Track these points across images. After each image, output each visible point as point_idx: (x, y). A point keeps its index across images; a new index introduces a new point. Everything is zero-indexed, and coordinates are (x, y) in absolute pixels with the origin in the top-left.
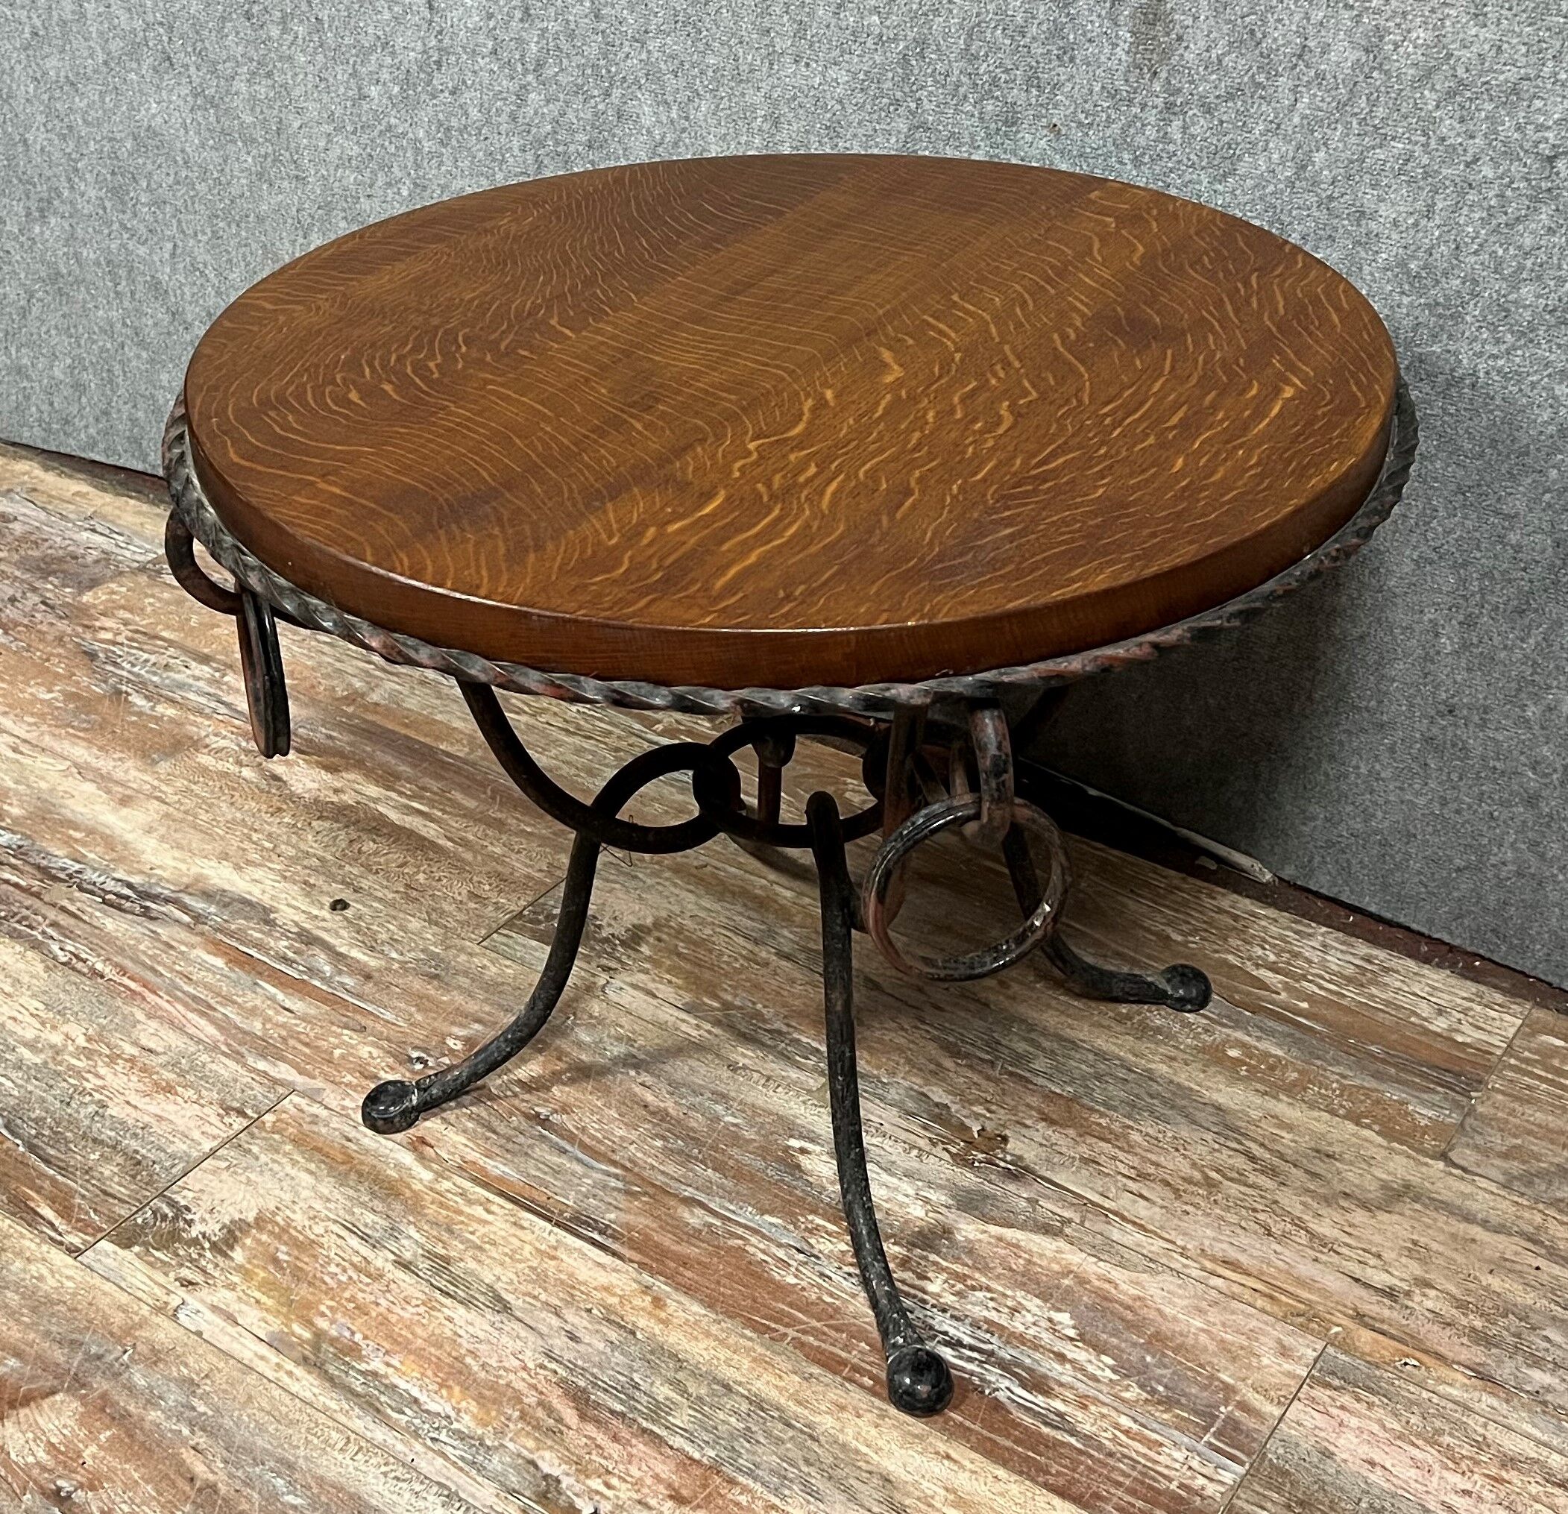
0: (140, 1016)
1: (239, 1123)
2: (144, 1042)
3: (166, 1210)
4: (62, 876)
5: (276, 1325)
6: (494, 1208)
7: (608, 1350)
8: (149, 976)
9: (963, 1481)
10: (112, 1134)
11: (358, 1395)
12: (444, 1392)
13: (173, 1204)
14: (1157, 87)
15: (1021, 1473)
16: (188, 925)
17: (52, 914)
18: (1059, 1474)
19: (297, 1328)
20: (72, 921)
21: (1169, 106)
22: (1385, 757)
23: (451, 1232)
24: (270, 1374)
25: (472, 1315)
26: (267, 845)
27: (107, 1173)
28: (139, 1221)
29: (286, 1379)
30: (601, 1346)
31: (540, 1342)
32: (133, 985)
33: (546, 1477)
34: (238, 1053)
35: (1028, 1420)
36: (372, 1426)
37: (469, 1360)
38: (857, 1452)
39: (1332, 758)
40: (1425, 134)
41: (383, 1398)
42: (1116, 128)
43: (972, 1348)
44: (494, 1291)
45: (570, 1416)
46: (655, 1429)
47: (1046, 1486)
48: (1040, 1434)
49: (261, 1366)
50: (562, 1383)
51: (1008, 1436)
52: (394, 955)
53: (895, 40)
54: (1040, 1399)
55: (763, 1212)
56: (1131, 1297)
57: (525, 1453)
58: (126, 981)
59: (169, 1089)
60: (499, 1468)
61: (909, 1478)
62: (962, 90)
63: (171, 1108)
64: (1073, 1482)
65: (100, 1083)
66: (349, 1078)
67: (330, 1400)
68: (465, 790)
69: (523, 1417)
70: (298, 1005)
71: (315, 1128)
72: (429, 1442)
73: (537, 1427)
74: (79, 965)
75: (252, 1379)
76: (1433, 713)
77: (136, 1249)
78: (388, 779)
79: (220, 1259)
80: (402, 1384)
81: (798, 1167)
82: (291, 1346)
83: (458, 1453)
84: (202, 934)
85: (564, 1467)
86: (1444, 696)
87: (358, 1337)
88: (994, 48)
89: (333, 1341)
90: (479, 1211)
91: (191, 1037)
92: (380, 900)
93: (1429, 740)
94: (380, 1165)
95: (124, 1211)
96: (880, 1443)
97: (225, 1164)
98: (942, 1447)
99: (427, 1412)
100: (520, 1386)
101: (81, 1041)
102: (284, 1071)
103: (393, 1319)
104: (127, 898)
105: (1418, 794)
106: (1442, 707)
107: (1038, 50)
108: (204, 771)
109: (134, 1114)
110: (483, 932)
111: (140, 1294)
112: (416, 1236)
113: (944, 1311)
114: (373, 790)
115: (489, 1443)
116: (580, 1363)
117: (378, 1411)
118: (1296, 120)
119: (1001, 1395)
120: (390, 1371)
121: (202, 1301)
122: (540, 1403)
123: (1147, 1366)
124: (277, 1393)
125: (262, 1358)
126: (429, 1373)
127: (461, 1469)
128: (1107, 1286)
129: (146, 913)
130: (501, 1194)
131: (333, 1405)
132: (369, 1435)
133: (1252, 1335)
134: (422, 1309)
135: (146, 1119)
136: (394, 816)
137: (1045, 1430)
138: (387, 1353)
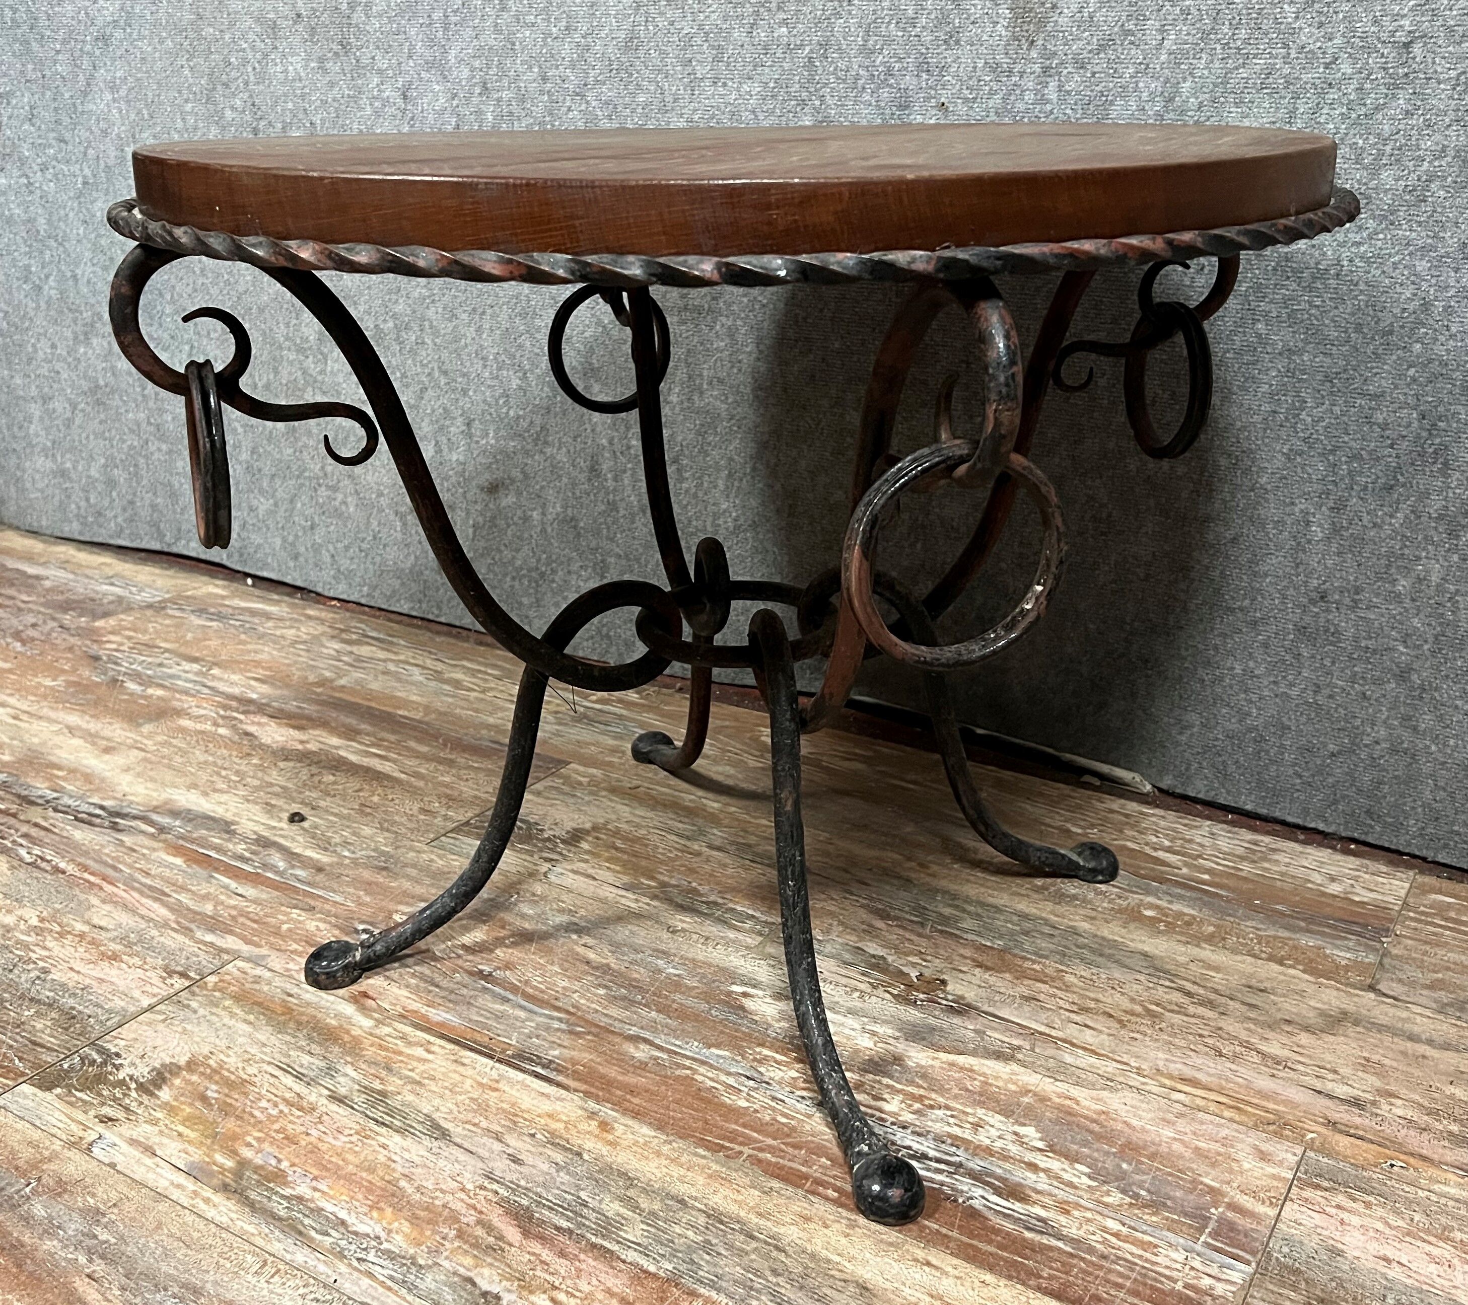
0: (94, 901)
1: (179, 983)
2: (96, 921)
3: (95, 1056)
4: (40, 801)
5: (197, 1155)
6: (433, 1048)
7: (553, 1171)
8: (110, 872)
9: (947, 1286)
10: (51, 994)
11: (280, 1219)
12: (375, 1214)
13: (102, 1051)
14: (1034, 54)
15: (1010, 1278)
16: (152, 835)
17: (25, 829)
18: (1051, 1278)
19: (219, 1158)
20: (42, 833)
21: (1046, 70)
22: (1259, 655)
23: (389, 1069)
24: (185, 1202)
25: (409, 1142)
26: (234, 778)
27: (39, 1026)
28: (66, 1066)
29: (202, 1206)
30: (545, 1167)
31: (480, 1165)
32: (92, 879)
33: (485, 1294)
34: (187, 929)
35: (1009, 1226)
36: (292, 1248)
37: (403, 1183)
38: (829, 1261)
39: (1208, 663)
40: (1286, 46)
41: (307, 1221)
42: (997, 100)
43: (938, 1161)
44: (432, 1120)
45: (512, 1233)
46: (606, 1244)
47: (1039, 1289)
48: (1025, 1240)
49: (175, 1194)
50: (503, 1202)
51: (990, 1242)
52: (346, 853)
53: (801, 46)
54: (1017, 1206)
55: (709, 1046)
56: (1095, 1112)
57: (462, 1271)
58: (86, 876)
59: (115, 957)
60: (433, 1286)
61: (888, 1285)
62: (861, 82)
63: (114, 972)
64: (1067, 1285)
65: (45, 953)
66: (295, 946)
67: (248, 1225)
68: (419, 741)
69: (460, 1235)
70: (250, 891)
71: (257, 987)
72: (355, 1263)
73: (476, 1246)
74: (44, 865)
75: (163, 1207)
76: (1305, 601)
77: (58, 1090)
78: (350, 734)
79: (145, 1098)
80: (329, 1207)
81: (742, 1008)
82: (211, 1174)
83: (386, 1272)
84: (165, 841)
85: (504, 1283)
86: (1315, 582)
87: (285, 1165)
88: (889, 41)
89: (257, 1169)
90: (419, 1052)
91: (143, 917)
92: (336, 815)
93: (1301, 630)
94: (320, 1015)
95: (49, 1059)
96: (853, 1252)
97: (163, 1017)
98: (920, 1254)
99: (356, 1233)
100: (458, 1206)
101: (34, 922)
102: (231, 942)
103: (324, 1147)
104: (98, 816)
105: (1291, 685)
106: (1314, 595)
107: (927, 38)
108: (183, 730)
109: (76, 977)
110: (432, 836)
111: (54, 1131)
112: (353, 1074)
113: (904, 1127)
114: (335, 741)
115: (421, 1262)
116: (523, 1183)
117: (300, 1233)
118: (1163, 58)
119: (977, 1204)
120: (317, 1195)
121: (121, 1135)
122: (479, 1222)
123: (1125, 1172)
124: (189, 1218)
125: (179, 1186)
126: (360, 1196)
127: (389, 1289)
128: (1068, 1102)
129: (115, 827)
130: (443, 1037)
131: (251, 1229)
132: (288, 1257)
133: (1225, 1142)
134: (354, 1138)
135: (87, 981)
136: (353, 758)
137: (1028, 1235)
138: (315, 1178)
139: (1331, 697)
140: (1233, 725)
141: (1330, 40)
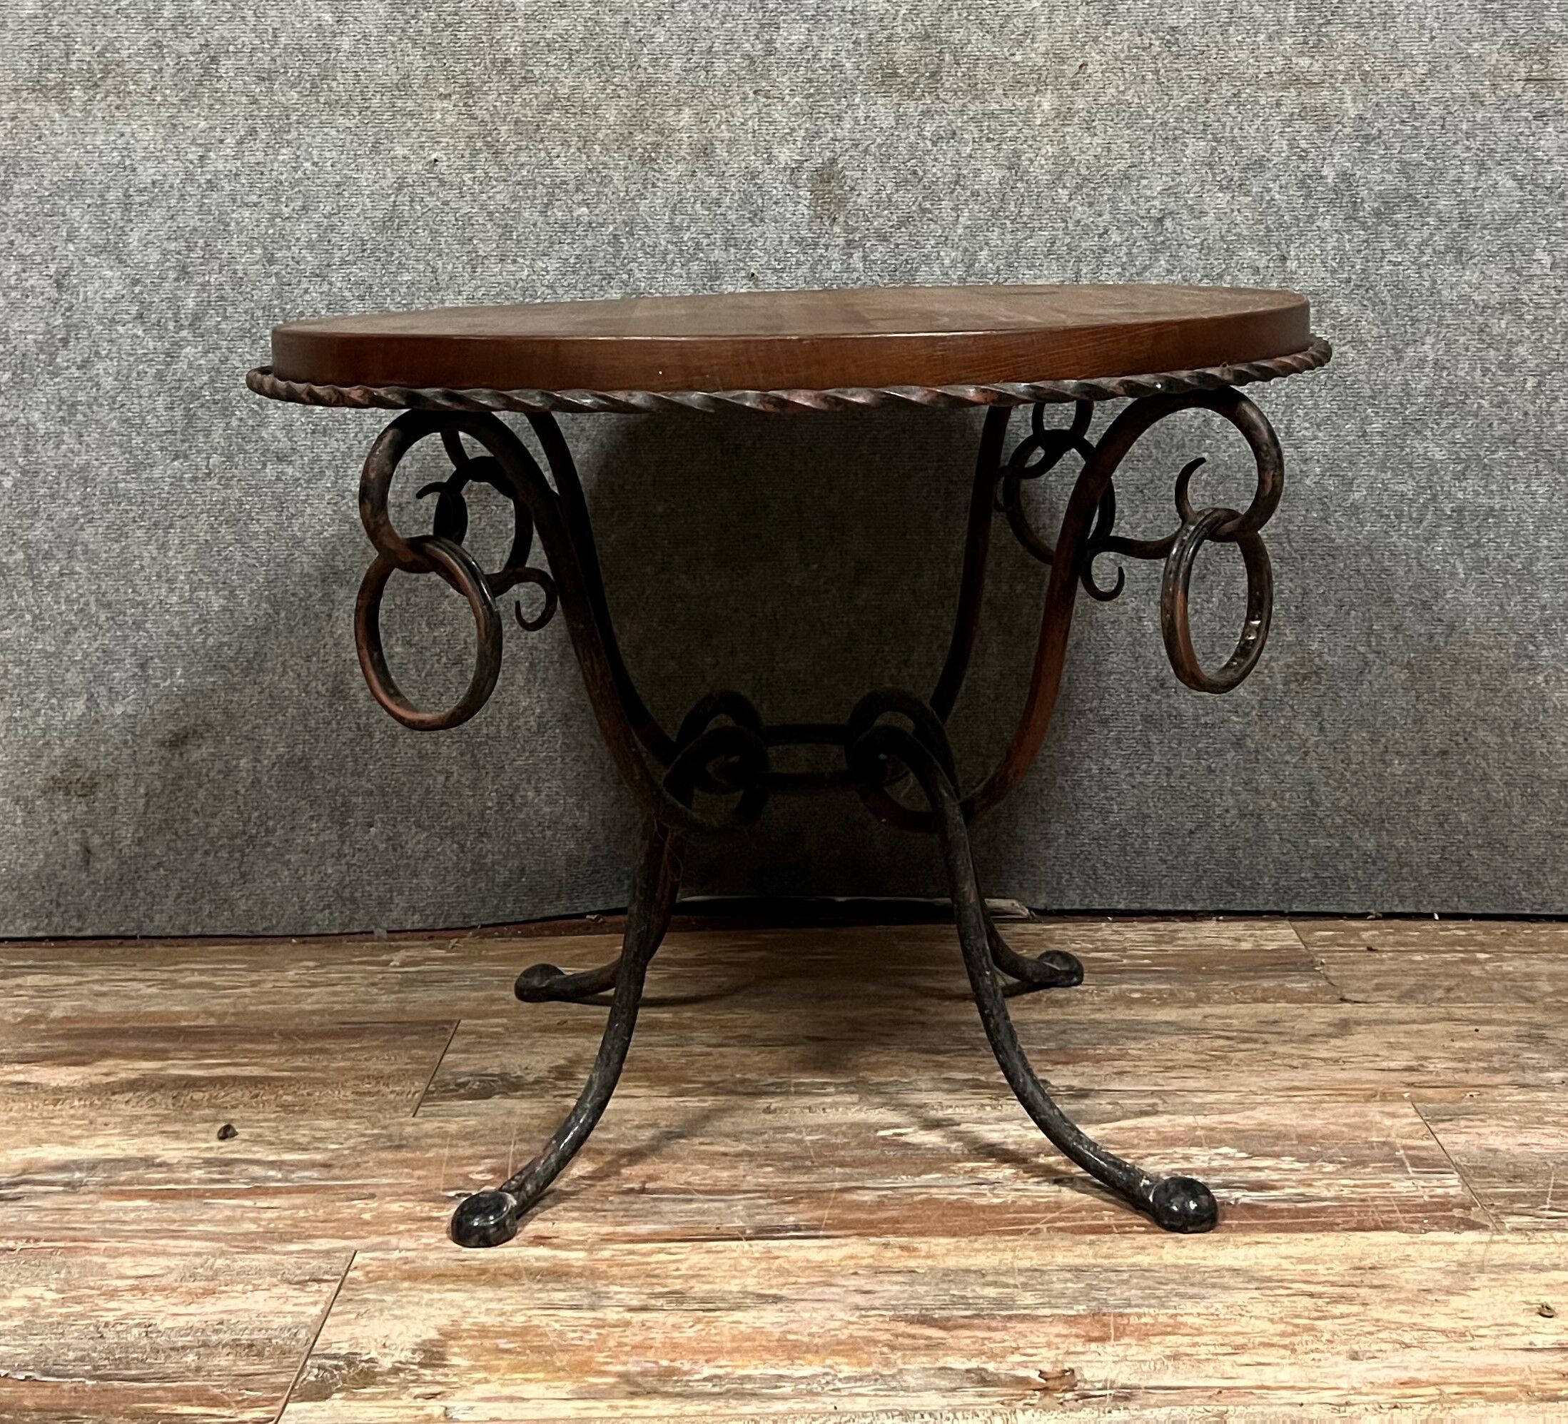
14: (837, 229)
21: (849, 243)
22: (1112, 749)
40: (1064, 221)
42: (805, 269)
53: (605, 224)
62: (669, 257)
76: (1148, 691)
88: (695, 220)
93: (1147, 719)
105: (1146, 773)
106: (1154, 684)
107: (732, 216)
118: (960, 231)
139: (1182, 777)
140: (1097, 826)
141: (1100, 215)
